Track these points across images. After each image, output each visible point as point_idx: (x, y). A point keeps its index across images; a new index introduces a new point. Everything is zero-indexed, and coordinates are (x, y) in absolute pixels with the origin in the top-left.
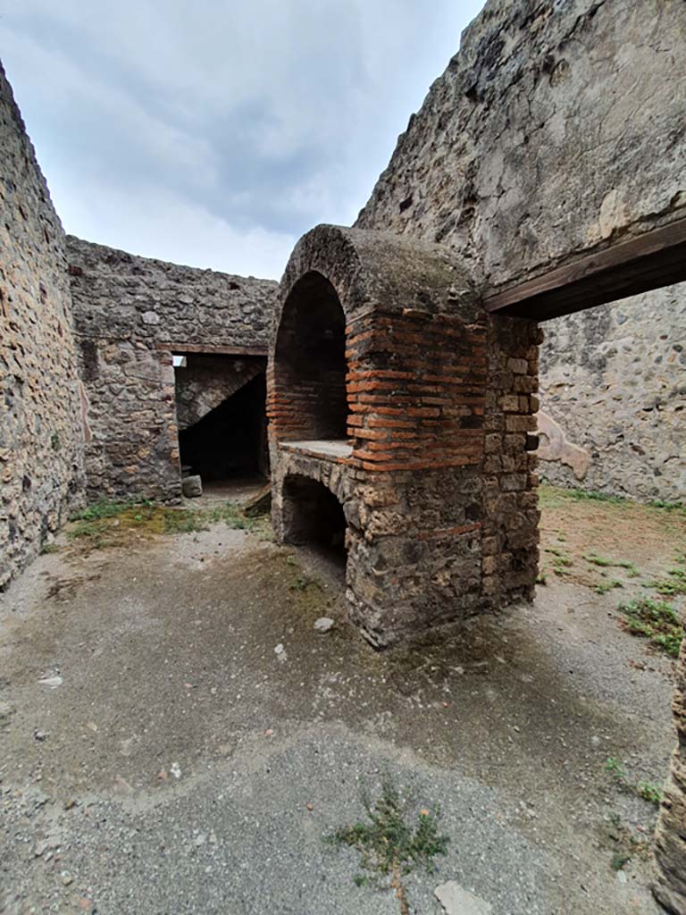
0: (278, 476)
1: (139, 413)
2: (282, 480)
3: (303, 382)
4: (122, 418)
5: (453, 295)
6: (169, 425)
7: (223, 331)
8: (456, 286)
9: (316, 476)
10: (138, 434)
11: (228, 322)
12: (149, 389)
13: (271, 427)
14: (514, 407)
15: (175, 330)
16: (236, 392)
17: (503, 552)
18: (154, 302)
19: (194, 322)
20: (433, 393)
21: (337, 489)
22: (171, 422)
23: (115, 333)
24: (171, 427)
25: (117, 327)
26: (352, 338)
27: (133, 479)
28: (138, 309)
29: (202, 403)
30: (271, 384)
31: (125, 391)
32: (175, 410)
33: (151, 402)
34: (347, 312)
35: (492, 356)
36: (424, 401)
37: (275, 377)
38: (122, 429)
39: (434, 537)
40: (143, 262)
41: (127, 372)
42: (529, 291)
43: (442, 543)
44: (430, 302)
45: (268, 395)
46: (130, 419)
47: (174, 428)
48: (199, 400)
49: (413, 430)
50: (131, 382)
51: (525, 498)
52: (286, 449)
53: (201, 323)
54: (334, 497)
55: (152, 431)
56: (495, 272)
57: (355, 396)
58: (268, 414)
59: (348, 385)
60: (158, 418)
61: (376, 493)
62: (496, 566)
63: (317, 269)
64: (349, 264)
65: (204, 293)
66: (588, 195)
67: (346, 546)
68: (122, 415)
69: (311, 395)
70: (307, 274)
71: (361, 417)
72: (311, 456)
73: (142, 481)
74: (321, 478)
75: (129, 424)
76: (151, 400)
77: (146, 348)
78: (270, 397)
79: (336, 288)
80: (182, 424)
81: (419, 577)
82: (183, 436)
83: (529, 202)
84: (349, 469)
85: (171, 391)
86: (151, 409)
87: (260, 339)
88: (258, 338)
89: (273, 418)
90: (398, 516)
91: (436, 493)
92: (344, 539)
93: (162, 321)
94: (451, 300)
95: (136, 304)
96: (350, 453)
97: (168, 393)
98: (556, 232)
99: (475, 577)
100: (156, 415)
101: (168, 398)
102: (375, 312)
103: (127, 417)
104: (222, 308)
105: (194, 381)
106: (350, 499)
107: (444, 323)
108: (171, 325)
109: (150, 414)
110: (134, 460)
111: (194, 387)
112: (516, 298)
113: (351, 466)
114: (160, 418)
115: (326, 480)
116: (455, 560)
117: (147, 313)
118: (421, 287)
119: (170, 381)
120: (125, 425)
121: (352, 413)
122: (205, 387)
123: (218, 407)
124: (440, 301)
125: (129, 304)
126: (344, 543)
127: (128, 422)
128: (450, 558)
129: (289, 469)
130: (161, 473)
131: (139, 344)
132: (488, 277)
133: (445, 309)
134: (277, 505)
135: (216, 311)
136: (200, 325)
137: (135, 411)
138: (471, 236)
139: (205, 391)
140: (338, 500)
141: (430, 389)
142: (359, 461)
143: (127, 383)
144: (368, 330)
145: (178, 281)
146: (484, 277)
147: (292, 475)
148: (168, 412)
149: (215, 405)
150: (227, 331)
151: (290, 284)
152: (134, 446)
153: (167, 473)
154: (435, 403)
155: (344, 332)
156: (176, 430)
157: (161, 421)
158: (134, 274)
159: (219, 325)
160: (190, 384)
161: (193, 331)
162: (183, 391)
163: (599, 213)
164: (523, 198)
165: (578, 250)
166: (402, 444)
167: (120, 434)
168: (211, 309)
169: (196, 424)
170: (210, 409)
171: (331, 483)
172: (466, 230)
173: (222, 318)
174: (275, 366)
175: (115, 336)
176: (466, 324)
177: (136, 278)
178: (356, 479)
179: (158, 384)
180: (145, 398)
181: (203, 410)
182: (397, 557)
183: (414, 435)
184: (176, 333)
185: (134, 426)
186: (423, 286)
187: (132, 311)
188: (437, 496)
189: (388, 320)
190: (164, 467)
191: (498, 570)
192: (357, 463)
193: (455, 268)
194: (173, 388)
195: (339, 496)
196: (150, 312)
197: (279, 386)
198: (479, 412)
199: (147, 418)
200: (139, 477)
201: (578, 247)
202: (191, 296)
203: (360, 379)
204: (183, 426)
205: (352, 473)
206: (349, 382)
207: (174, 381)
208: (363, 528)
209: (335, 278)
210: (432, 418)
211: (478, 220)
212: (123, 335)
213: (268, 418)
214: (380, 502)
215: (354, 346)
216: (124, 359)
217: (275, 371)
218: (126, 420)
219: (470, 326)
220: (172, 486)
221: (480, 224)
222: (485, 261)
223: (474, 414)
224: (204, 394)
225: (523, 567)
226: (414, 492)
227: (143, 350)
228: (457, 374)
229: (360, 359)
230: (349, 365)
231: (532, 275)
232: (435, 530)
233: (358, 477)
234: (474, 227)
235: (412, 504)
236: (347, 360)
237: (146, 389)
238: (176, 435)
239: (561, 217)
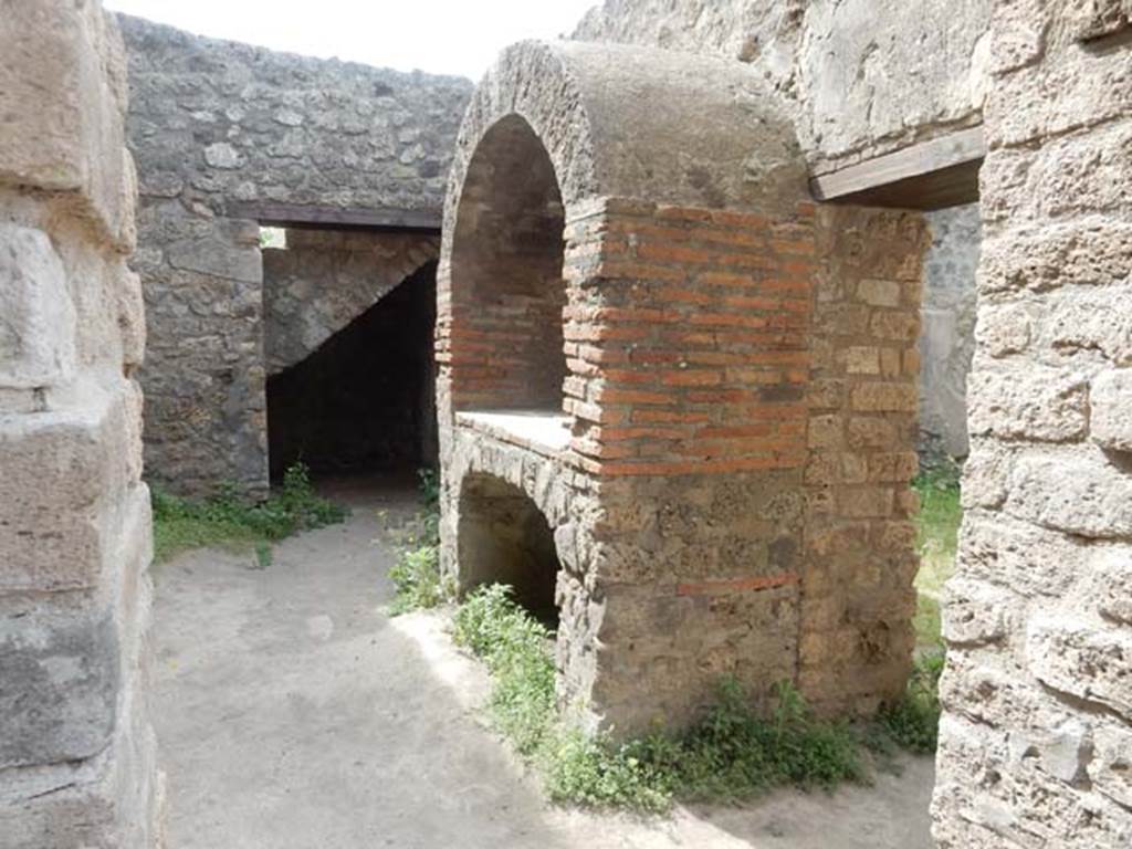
0: (452, 476)
1: (192, 340)
2: (459, 482)
3: (504, 297)
4: (163, 349)
5: (753, 173)
6: (249, 366)
7: (358, 179)
8: (759, 156)
9: (515, 478)
10: (190, 382)
11: (368, 161)
12: (214, 294)
13: (443, 382)
14: (870, 367)
15: (267, 178)
16: (381, 300)
17: (839, 628)
18: (227, 124)
19: (302, 162)
20: (709, 344)
21: (545, 502)
22: (252, 358)
23: (154, 186)
24: (251, 369)
25: (157, 173)
26: (573, 247)
27: (179, 468)
28: (197, 137)
29: (312, 322)
30: (444, 299)
31: (170, 297)
32: (261, 335)
33: (217, 321)
34: (568, 202)
35: (824, 278)
36: (690, 359)
37: (453, 289)
38: (162, 371)
39: (705, 592)
40: (210, 46)
41: (173, 261)
42: (879, 173)
43: (721, 604)
44: (710, 187)
45: (439, 320)
46: (177, 353)
47: (257, 372)
48: (308, 315)
49: (671, 407)
50: (181, 281)
51: (888, 532)
52: (468, 425)
53: (316, 164)
54: (542, 515)
55: (217, 375)
56: (829, 133)
57: (575, 345)
58: (438, 357)
59: (565, 326)
60: (229, 351)
61: (602, 511)
62: (825, 651)
63: (523, 113)
64: (571, 122)
65: (323, 106)
66: (955, 32)
67: (557, 602)
68: (162, 344)
69: (518, 323)
70: (508, 116)
71: (584, 382)
72: (508, 442)
73: (196, 474)
74: (522, 481)
75: (175, 362)
76: (216, 315)
77: (210, 213)
78: (442, 325)
79: (552, 156)
80: (274, 361)
81: (676, 659)
82: (275, 385)
83: (878, 24)
84: (564, 469)
85: (256, 297)
86: (217, 333)
87: (429, 195)
88: (426, 194)
89: (446, 364)
90: (641, 552)
91: (712, 517)
92: (554, 590)
93: (242, 161)
94: (748, 182)
95: (194, 129)
96: (566, 443)
97: (249, 300)
98: (912, 83)
99: (784, 668)
100: (225, 345)
101: (250, 311)
102: (606, 212)
103: (171, 348)
104: (358, 134)
105: (301, 277)
106: (565, 520)
107: (732, 226)
108: (257, 170)
109: (214, 342)
110: (181, 432)
111: (298, 288)
112: (858, 182)
113: (567, 465)
114: (233, 351)
115: (529, 485)
116: (744, 636)
117: (214, 147)
118: (695, 161)
119: (253, 280)
120: (167, 362)
121: (570, 373)
122: (319, 290)
123: (345, 330)
124: (730, 186)
125: (182, 130)
126: (553, 598)
127: (174, 357)
128: (734, 631)
129: (471, 463)
130: (232, 459)
131: (198, 207)
132: (819, 140)
133: (737, 198)
134: (449, 528)
135: (345, 139)
136: (315, 169)
137: (186, 336)
138: (796, 61)
139: (319, 297)
140: (546, 522)
141: (702, 338)
142: (578, 456)
143: (173, 282)
144: (595, 241)
145: (273, 82)
146: (811, 140)
147: (477, 473)
148: (248, 340)
149: (339, 326)
150: (366, 179)
151: (481, 127)
152: (184, 405)
153: (242, 458)
154: (710, 361)
155: (561, 234)
156: (263, 375)
157: (236, 357)
158: (192, 69)
159: (351, 167)
160: (291, 282)
161: (300, 181)
162: (277, 297)
163: (970, 65)
164: (870, 15)
165: (941, 120)
166: (649, 431)
167: (156, 380)
168: (337, 136)
169: (300, 364)
170: (327, 334)
171: (536, 491)
172: (789, 48)
173: (357, 153)
174: (452, 267)
175: (155, 192)
176: (775, 223)
177: (196, 78)
178: (573, 487)
179: (231, 284)
180: (205, 311)
181: (315, 335)
182: (636, 621)
183: (670, 416)
184: (266, 183)
185: (184, 367)
186: (700, 158)
187: (185, 143)
188: (713, 522)
189: (629, 226)
190: (238, 448)
191: (829, 659)
192: (575, 460)
193: (763, 121)
194: (258, 294)
195: (549, 515)
196: (221, 144)
197: (461, 305)
198: (795, 376)
199: (209, 352)
200: (189, 466)
201: (941, 115)
202: (297, 110)
203: (582, 321)
204: (275, 366)
205: (568, 473)
206: (566, 321)
207: (260, 279)
208: (582, 569)
209: (551, 139)
210: (707, 388)
211: (807, 35)
212: (168, 188)
213: (439, 363)
214: (609, 528)
215: (577, 260)
216: (172, 236)
217: (454, 276)
218: (170, 353)
219: (782, 227)
220: (251, 485)
221: (810, 43)
222: (816, 109)
223: (786, 380)
224: (317, 303)
225: (880, 657)
226: (671, 513)
227: (205, 217)
228: (754, 311)
229: (585, 286)
230: (568, 291)
231: (881, 148)
232: (708, 580)
233: (577, 484)
234: (801, 46)
235: (665, 534)
236: (566, 284)
237: (208, 294)
238: (263, 383)
239: (920, 60)
